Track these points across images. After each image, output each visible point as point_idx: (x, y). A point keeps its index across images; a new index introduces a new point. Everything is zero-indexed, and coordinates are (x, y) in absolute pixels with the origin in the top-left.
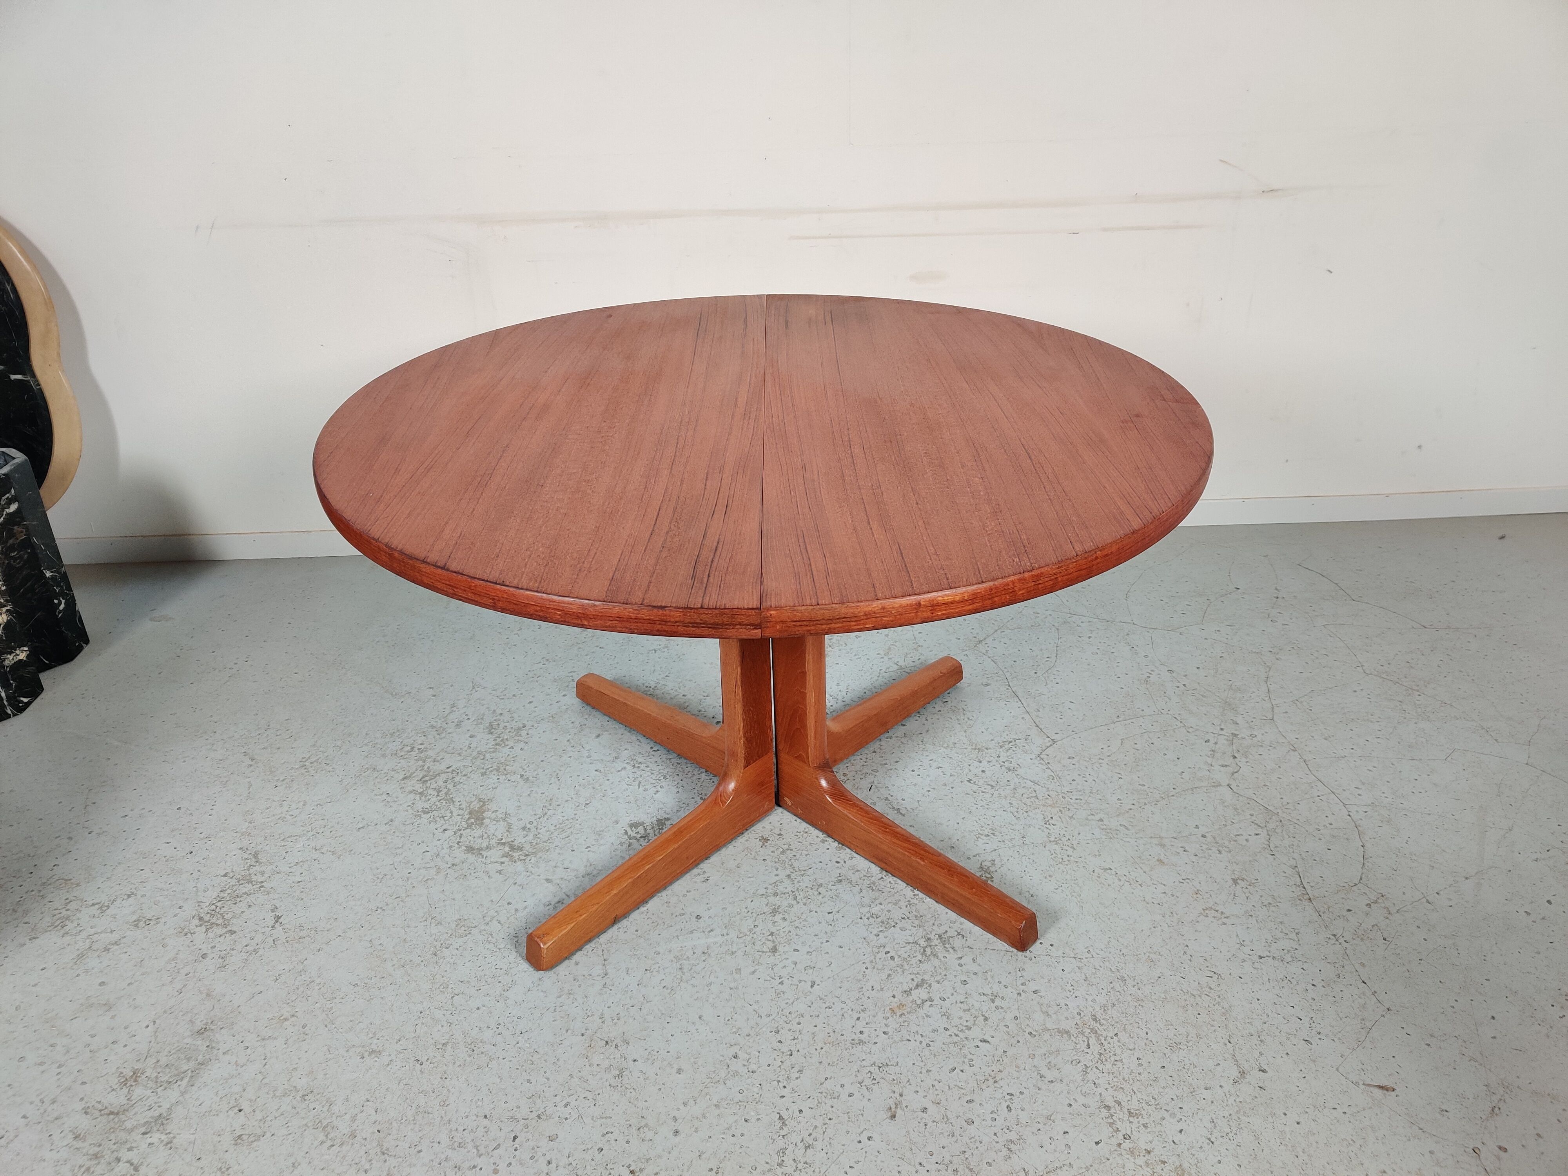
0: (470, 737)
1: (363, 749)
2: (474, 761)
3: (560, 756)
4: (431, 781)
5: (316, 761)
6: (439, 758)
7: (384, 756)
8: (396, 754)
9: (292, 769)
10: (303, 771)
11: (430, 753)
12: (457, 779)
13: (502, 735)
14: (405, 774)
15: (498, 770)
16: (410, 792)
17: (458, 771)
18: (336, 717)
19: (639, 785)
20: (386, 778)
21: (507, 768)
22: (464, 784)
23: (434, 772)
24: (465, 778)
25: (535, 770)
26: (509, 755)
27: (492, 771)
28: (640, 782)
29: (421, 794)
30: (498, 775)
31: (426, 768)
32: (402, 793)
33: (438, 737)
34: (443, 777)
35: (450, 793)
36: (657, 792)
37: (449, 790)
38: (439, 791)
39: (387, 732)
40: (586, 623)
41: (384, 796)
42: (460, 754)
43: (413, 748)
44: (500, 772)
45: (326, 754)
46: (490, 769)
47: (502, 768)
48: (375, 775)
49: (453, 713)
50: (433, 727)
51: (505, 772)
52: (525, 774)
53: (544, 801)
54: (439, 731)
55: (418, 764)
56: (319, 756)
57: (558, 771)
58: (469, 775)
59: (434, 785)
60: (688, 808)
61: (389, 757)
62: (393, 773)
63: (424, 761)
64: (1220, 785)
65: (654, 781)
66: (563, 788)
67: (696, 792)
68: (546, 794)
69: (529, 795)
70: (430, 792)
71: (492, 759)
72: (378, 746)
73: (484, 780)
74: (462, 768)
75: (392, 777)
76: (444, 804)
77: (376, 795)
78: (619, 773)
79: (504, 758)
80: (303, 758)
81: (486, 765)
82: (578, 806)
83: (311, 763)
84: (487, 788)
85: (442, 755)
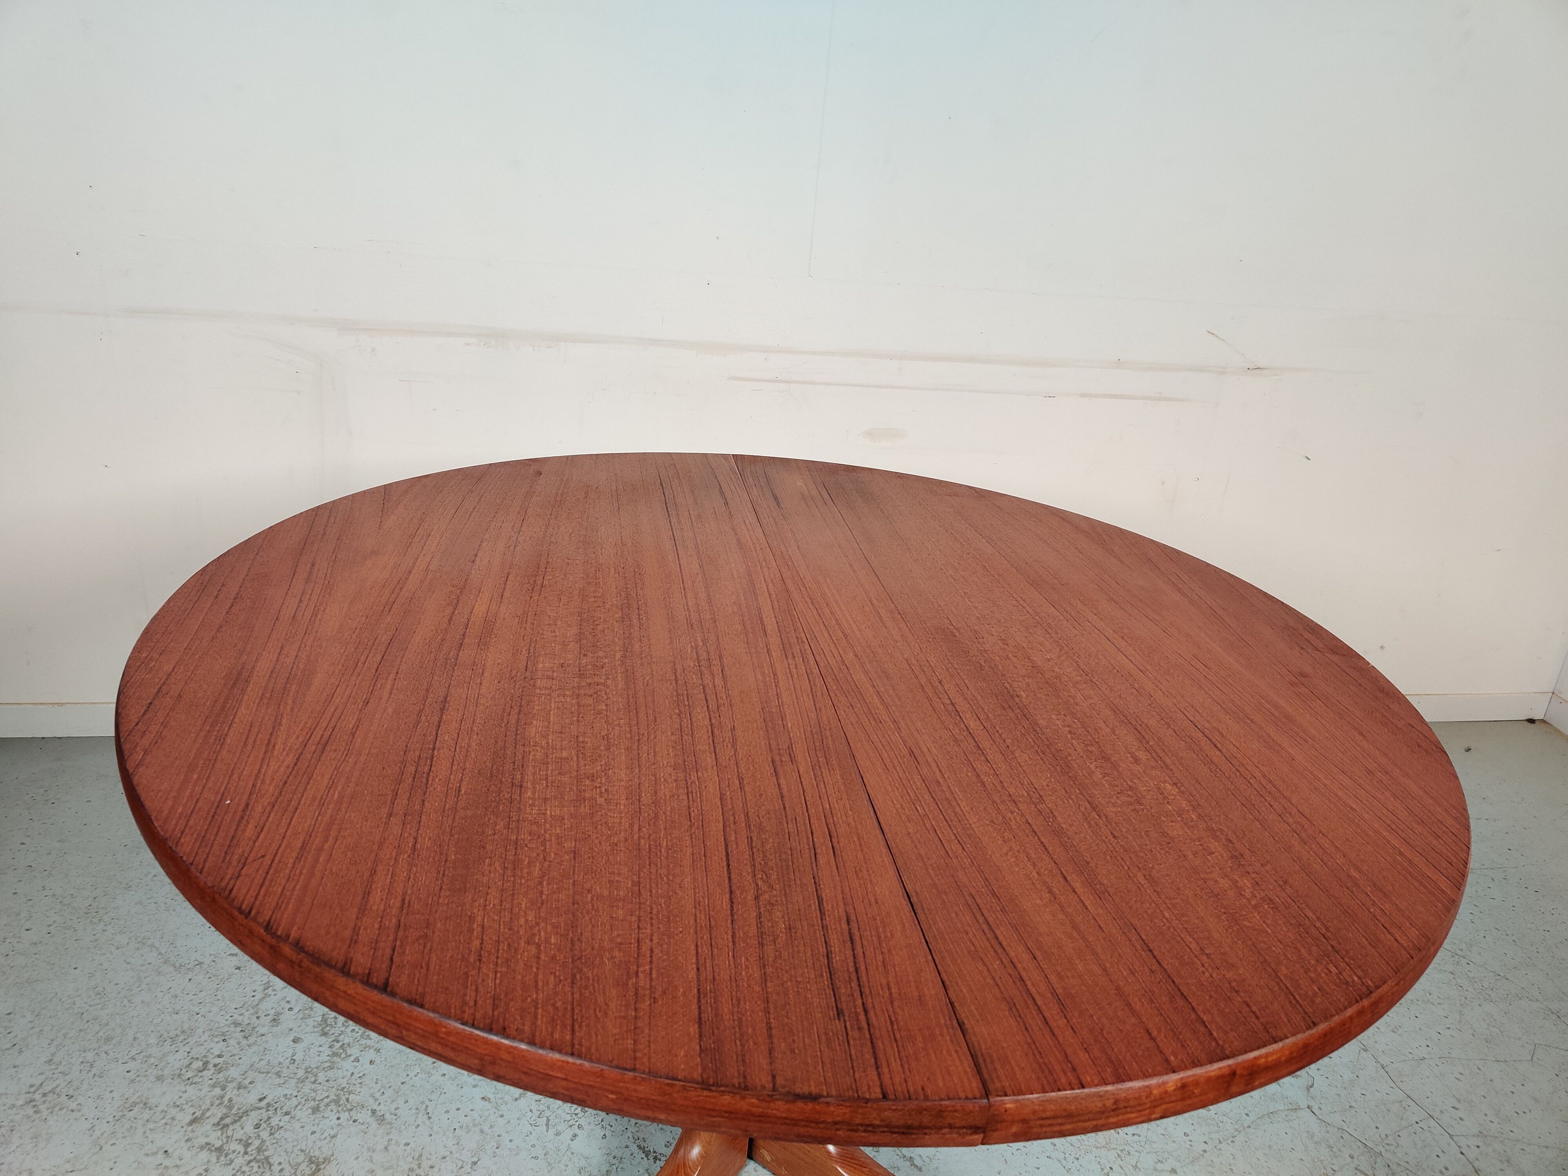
0: (294, 1041)
1: (127, 1067)
2: (300, 1085)
3: (430, 1075)
4: (235, 1127)
5: (52, 1091)
6: (246, 1082)
7: (160, 1078)
8: (179, 1075)
9: (13, 1106)
10: (30, 1111)
11: (233, 1072)
12: (275, 1121)
13: (342, 1036)
14: (194, 1113)
15: (337, 1102)
16: (202, 1148)
17: (276, 1105)
18: (88, 1007)
19: (547, 1125)
20: (164, 1121)
21: (352, 1097)
22: (286, 1130)
23: (239, 1109)
24: (287, 1118)
25: (393, 1101)
26: (353, 1073)
27: (327, 1105)
28: (548, 1120)
29: (219, 1150)
30: (338, 1111)
31: (226, 1100)
32: (189, 1149)
33: (244, 1042)
34: (254, 1117)
35: (264, 1148)
36: (575, 1135)
37: (263, 1141)
38: (247, 1145)
39: (166, 1034)
40: (662, 1117)
41: (160, 1157)
42: (278, 1074)
43: (206, 1064)
44: (340, 1106)
45: (68, 1078)
46: (326, 1100)
47: (344, 1098)
48: (146, 1117)
49: (267, 999)
50: (236, 1024)
51: (349, 1106)
52: (378, 1109)
53: (410, 1159)
54: (247, 1031)
55: (213, 1093)
56: (57, 1082)
57: (427, 1102)
58: (293, 1113)
59: (239, 1134)
60: (621, 1166)
61: (169, 1080)
62: (173, 1112)
63: (223, 1088)
64: (1300, 1109)
65: (568, 1117)
66: (437, 1133)
67: (630, 1135)
68: (413, 1145)
69: (386, 1148)
70: (234, 1146)
71: (328, 1081)
72: (152, 1060)
73: (316, 1121)
74: (282, 1099)
75: (173, 1119)
76: (255, 1169)
77: (147, 1155)
78: (517, 1103)
79: (345, 1080)
80: (31, 1086)
81: (319, 1092)
82: (462, 1167)
83: (44, 1095)
84: (323, 1137)
85: (251, 1075)
